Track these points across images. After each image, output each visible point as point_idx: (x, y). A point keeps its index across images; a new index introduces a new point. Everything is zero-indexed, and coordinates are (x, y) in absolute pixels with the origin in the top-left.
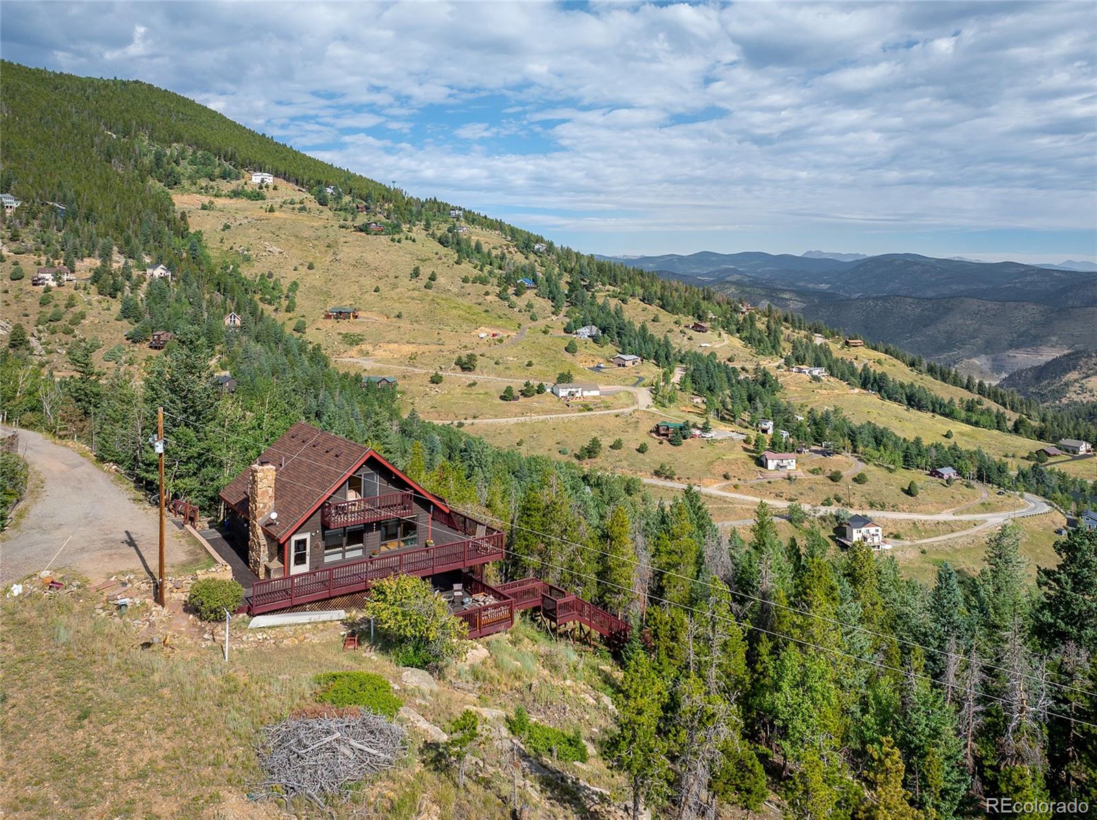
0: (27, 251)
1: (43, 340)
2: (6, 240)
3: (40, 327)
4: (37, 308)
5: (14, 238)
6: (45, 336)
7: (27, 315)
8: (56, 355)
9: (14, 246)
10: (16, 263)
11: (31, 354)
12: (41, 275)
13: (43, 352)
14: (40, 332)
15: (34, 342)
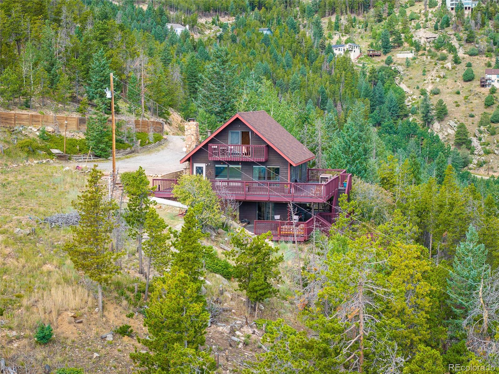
0: (480, 53)
1: (483, 141)
2: (463, 43)
3: (482, 128)
4: (482, 110)
5: (470, 40)
6: (486, 137)
7: (472, 116)
8: (492, 156)
9: (469, 47)
10: (469, 65)
11: (472, 153)
12: (488, 76)
13: (482, 152)
14: (481, 132)
15: (475, 142)
